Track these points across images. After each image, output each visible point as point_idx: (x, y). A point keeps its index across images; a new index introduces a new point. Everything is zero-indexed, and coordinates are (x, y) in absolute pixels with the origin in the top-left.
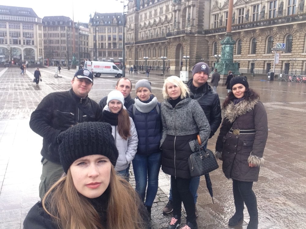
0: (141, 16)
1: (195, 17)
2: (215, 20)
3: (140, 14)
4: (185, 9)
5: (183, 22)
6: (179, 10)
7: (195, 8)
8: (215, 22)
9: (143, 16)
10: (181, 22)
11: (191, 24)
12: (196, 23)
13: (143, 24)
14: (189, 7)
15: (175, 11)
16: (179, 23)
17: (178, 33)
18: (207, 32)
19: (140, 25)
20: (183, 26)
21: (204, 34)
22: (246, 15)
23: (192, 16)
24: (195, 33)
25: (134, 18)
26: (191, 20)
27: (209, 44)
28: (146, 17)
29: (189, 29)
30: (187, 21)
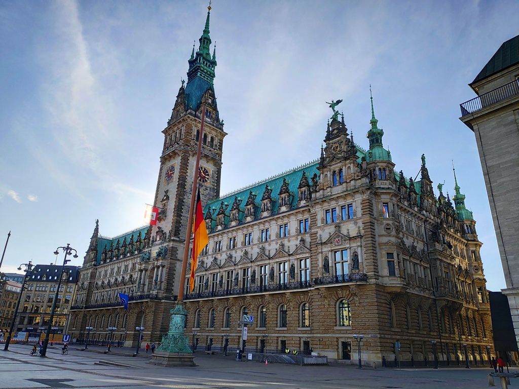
0: (100, 272)
1: (163, 280)
2: (188, 284)
3: (99, 270)
4: (153, 269)
5: (149, 284)
6: (146, 270)
7: (165, 269)
8: (187, 287)
9: (103, 273)
10: (147, 284)
11: (158, 287)
12: (163, 286)
13: (100, 283)
14: (158, 267)
15: (141, 271)
16: (144, 285)
17: (141, 297)
19: (97, 284)
20: (148, 289)
21: (173, 301)
22: (220, 281)
23: (161, 278)
24: (163, 299)
25: (89, 275)
26: (158, 283)
28: (106, 275)
29: (155, 292)
30: (153, 284)
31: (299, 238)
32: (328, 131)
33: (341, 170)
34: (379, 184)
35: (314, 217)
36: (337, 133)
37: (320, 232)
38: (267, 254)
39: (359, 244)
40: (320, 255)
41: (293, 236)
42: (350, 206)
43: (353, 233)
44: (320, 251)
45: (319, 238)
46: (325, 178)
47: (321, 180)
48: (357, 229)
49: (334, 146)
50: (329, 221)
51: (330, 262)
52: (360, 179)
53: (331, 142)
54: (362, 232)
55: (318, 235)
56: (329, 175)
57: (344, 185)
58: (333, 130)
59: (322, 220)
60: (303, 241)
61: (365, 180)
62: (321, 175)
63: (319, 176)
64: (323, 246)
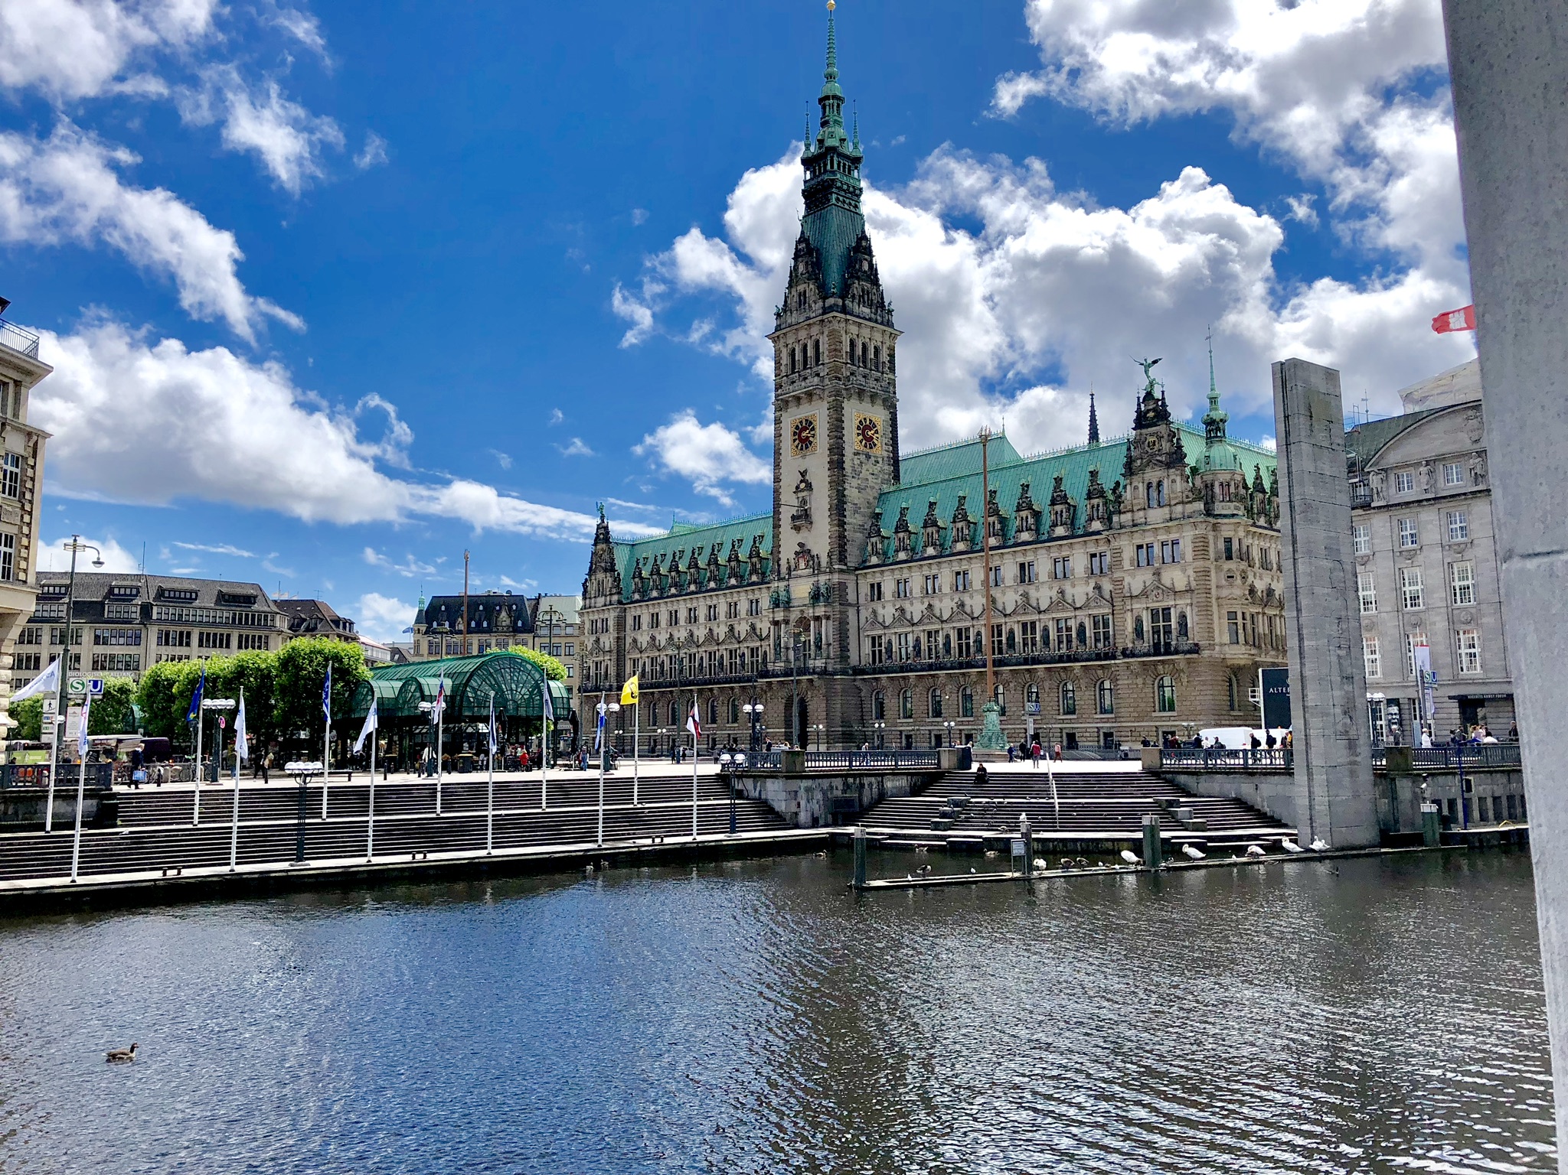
1: (831, 641)
2: (874, 645)
3: (634, 613)
4: (805, 622)
6: (787, 623)
7: (831, 622)
8: (874, 652)
11: (824, 655)
12: (834, 651)
13: (643, 639)
14: (817, 619)
15: (776, 623)
16: (788, 649)
18: (858, 671)
21: (852, 676)
22: (944, 644)
23: (827, 639)
24: (835, 673)
25: (611, 623)
26: (824, 647)
27: (863, 694)
28: (655, 623)
29: (819, 663)
30: (813, 648)
31: (1092, 584)
32: (1139, 411)
33: (1160, 484)
34: (1219, 508)
35: (1118, 553)
36: (1154, 417)
37: (1127, 579)
38: (1035, 605)
39: (1189, 601)
40: (1129, 613)
41: (1081, 579)
42: (1175, 543)
43: (1180, 585)
44: (1129, 607)
45: (1126, 587)
46: (1134, 493)
47: (1128, 495)
48: (1186, 579)
49: (1151, 439)
50: (1143, 563)
51: (1145, 624)
52: (1190, 502)
53: (1144, 431)
54: (1193, 584)
55: (1125, 583)
56: (1141, 489)
57: (1166, 510)
58: (1148, 411)
59: (1132, 561)
60: (1098, 588)
61: (1200, 506)
62: (1128, 487)
63: (1125, 487)
64: (1135, 600)
